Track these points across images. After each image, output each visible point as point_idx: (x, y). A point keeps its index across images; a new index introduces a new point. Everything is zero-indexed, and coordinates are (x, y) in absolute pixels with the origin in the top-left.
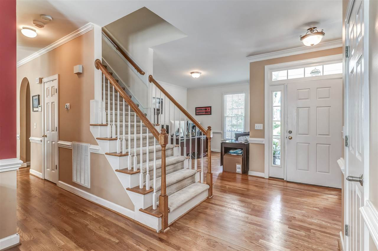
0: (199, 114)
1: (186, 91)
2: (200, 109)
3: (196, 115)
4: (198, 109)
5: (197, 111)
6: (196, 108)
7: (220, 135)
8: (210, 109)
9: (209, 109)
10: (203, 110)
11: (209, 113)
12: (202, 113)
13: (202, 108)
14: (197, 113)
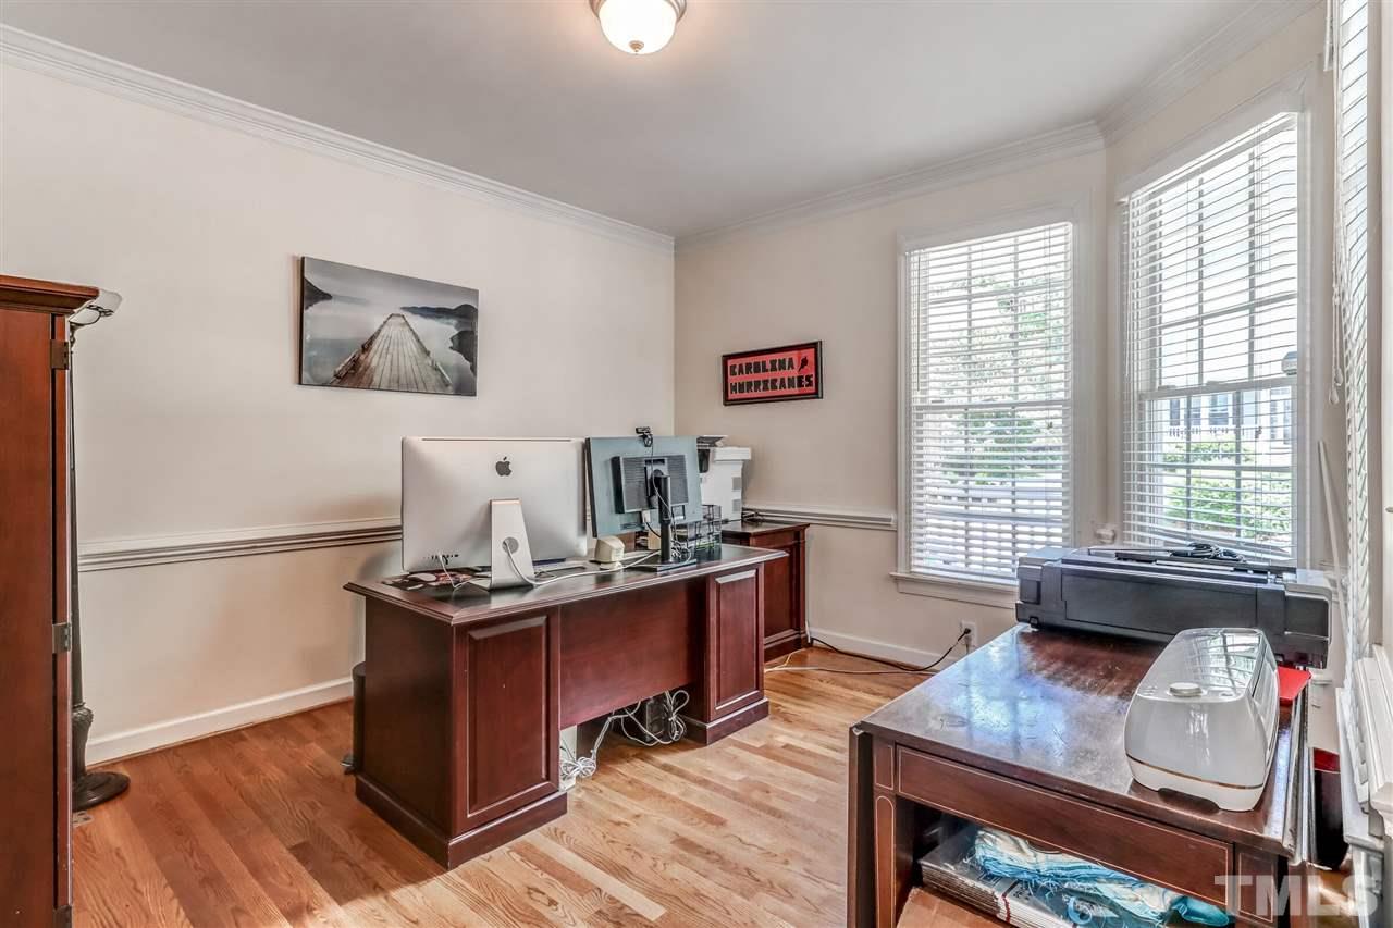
0: (746, 395)
1: (671, 262)
2: (748, 366)
3: (727, 402)
4: (737, 362)
5: (732, 380)
6: (726, 358)
7: (880, 539)
8: (811, 359)
9: (804, 362)
10: (769, 366)
11: (810, 385)
12: (765, 388)
13: (760, 359)
14: (734, 388)
